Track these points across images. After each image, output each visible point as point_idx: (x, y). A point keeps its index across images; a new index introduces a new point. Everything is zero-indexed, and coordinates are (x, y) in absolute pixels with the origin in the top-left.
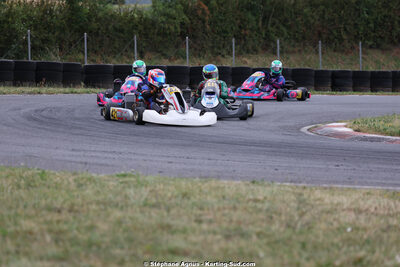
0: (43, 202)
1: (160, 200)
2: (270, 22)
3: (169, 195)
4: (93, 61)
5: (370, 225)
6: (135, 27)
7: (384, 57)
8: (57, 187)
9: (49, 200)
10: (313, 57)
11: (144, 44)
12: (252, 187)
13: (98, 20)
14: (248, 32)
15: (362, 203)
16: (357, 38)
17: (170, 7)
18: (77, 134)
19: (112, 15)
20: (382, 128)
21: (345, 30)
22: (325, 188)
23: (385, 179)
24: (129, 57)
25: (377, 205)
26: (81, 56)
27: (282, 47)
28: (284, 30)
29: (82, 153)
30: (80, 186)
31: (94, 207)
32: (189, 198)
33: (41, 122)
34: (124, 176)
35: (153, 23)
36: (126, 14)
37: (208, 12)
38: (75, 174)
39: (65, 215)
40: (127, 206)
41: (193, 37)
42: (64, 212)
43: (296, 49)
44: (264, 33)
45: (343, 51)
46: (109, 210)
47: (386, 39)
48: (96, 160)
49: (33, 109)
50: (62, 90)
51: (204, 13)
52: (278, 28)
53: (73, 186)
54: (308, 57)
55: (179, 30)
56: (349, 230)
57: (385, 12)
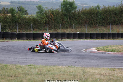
0: (6, 74)
1: (41, 72)
2: (71, 19)
3: (44, 71)
4: (19, 32)
5: (105, 78)
6: (32, 21)
7: (105, 28)
8: (11, 69)
9: (8, 73)
10: (84, 29)
11: (34, 26)
12: (68, 68)
13: (21, 19)
14: (65, 22)
15: (101, 72)
16: (97, 23)
17: (42, 15)
18: (16, 53)
19: (25, 18)
20: (106, 50)
21: (93, 21)
22: (90, 68)
23: (108, 64)
24: (30, 30)
25: (106, 72)
26: (16, 30)
27: (75, 26)
28: (76, 21)
29: (17, 59)
30: (17, 69)
31: (22, 75)
32: (50, 72)
33: (5, 50)
34: (30, 65)
35: (37, 20)
36: (29, 18)
37: (53, 17)
38: (16, 65)
39: (13, 78)
40: (32, 74)
41: (49, 24)
42: (13, 77)
43: (79, 27)
44: (69, 22)
45: (93, 27)
46: (26, 76)
47: (106, 23)
48: (21, 61)
49: (2, 46)
50: (10, 40)
51: (52, 17)
52: (74, 21)
53: (15, 69)
54: (83, 29)
55: (44, 22)
56: (98, 80)
57: (105, 15)
